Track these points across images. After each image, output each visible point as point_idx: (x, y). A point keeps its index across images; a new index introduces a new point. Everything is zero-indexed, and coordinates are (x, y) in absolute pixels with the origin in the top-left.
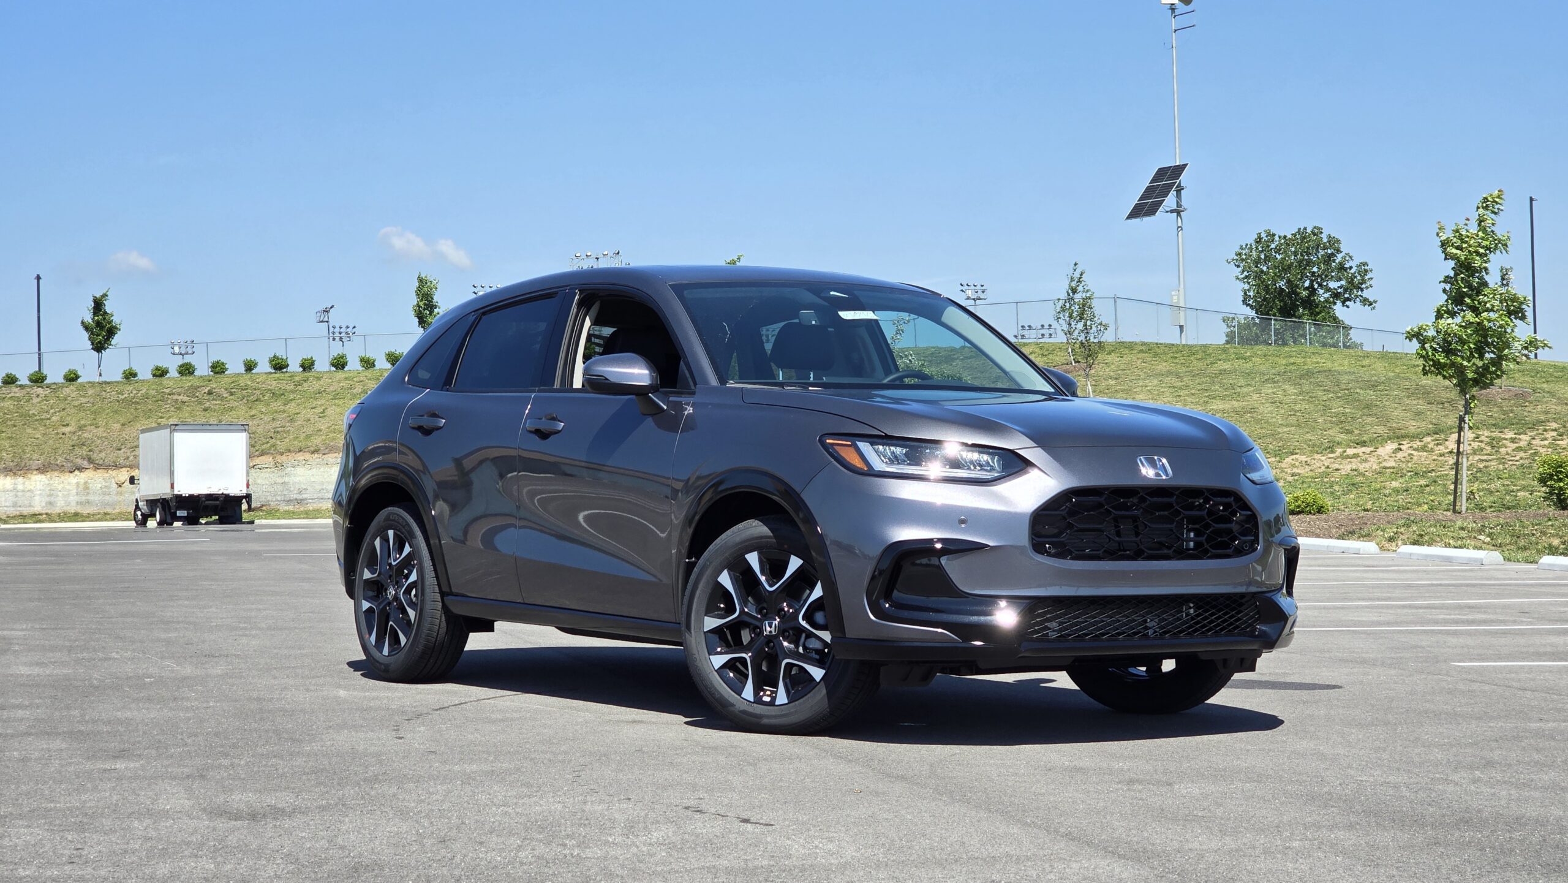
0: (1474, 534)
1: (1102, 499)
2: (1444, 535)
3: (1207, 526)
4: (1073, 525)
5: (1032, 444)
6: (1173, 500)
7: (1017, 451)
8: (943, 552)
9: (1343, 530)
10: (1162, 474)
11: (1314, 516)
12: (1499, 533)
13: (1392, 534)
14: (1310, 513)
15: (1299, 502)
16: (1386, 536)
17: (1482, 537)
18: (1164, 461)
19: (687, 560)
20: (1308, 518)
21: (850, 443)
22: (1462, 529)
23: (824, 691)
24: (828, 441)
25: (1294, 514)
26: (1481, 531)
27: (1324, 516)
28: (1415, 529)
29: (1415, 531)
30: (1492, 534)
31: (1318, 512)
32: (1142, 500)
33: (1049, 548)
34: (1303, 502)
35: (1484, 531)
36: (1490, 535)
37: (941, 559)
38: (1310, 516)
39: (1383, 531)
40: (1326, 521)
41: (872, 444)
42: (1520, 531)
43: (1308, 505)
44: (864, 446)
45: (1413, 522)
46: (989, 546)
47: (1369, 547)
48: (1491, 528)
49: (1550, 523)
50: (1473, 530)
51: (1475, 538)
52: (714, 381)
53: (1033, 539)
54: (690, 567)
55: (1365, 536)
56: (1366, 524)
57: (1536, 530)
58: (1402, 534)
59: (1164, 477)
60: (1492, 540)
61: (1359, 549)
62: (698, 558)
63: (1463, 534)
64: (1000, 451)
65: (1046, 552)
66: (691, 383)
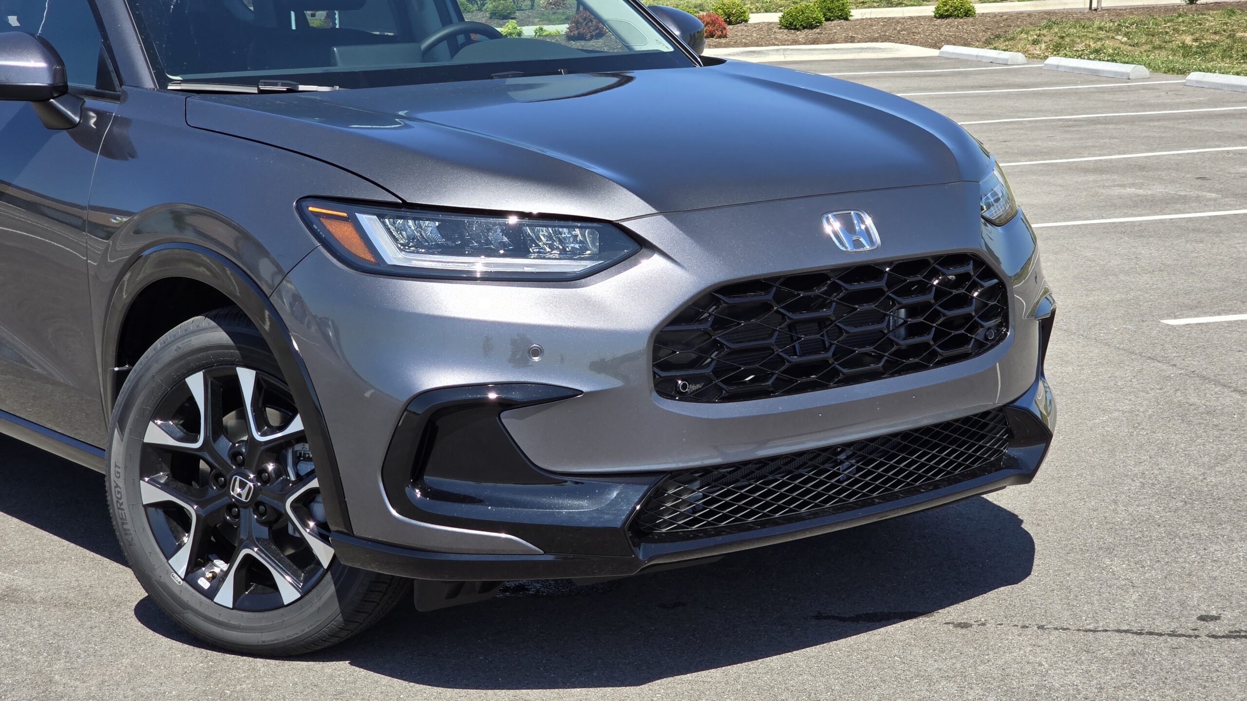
0: (1111, 34)
1: (769, 297)
2: (1084, 36)
3: (936, 315)
4: (722, 344)
5: (650, 210)
6: (882, 284)
7: (625, 224)
8: (504, 405)
9: (989, 33)
10: (864, 242)
11: (961, 20)
12: (1135, 32)
13: (1035, 37)
14: (958, 16)
15: (948, 7)
16: (1030, 38)
17: (1119, 37)
18: (869, 221)
19: (116, 369)
20: (956, 22)
21: (345, 215)
22: (1100, 28)
23: (332, 589)
24: (311, 209)
25: (943, 18)
26: (1118, 30)
27: (971, 19)
28: (1056, 30)
29: (1056, 33)
30: (1128, 33)
31: (965, 16)
32: (835, 288)
33: (684, 386)
34: (951, 7)
35: (1120, 30)
36: (1126, 35)
37: (503, 415)
38: (958, 19)
39: (1027, 33)
40: (973, 24)
41: (381, 217)
42: (1154, 29)
43: (956, 9)
44: (369, 221)
45: (1055, 23)
46: (582, 392)
47: (1016, 57)
48: (1127, 27)
49: (1181, 19)
50: (1110, 30)
51: (1113, 38)
52: (148, 81)
53: (655, 373)
54: (119, 379)
55: (1010, 40)
56: (1011, 26)
57: (1169, 27)
58: (1045, 36)
59: (868, 247)
60: (1129, 39)
61: (1007, 60)
62: (132, 364)
63: (1102, 34)
64: (595, 225)
65: (680, 393)
66: (116, 82)
